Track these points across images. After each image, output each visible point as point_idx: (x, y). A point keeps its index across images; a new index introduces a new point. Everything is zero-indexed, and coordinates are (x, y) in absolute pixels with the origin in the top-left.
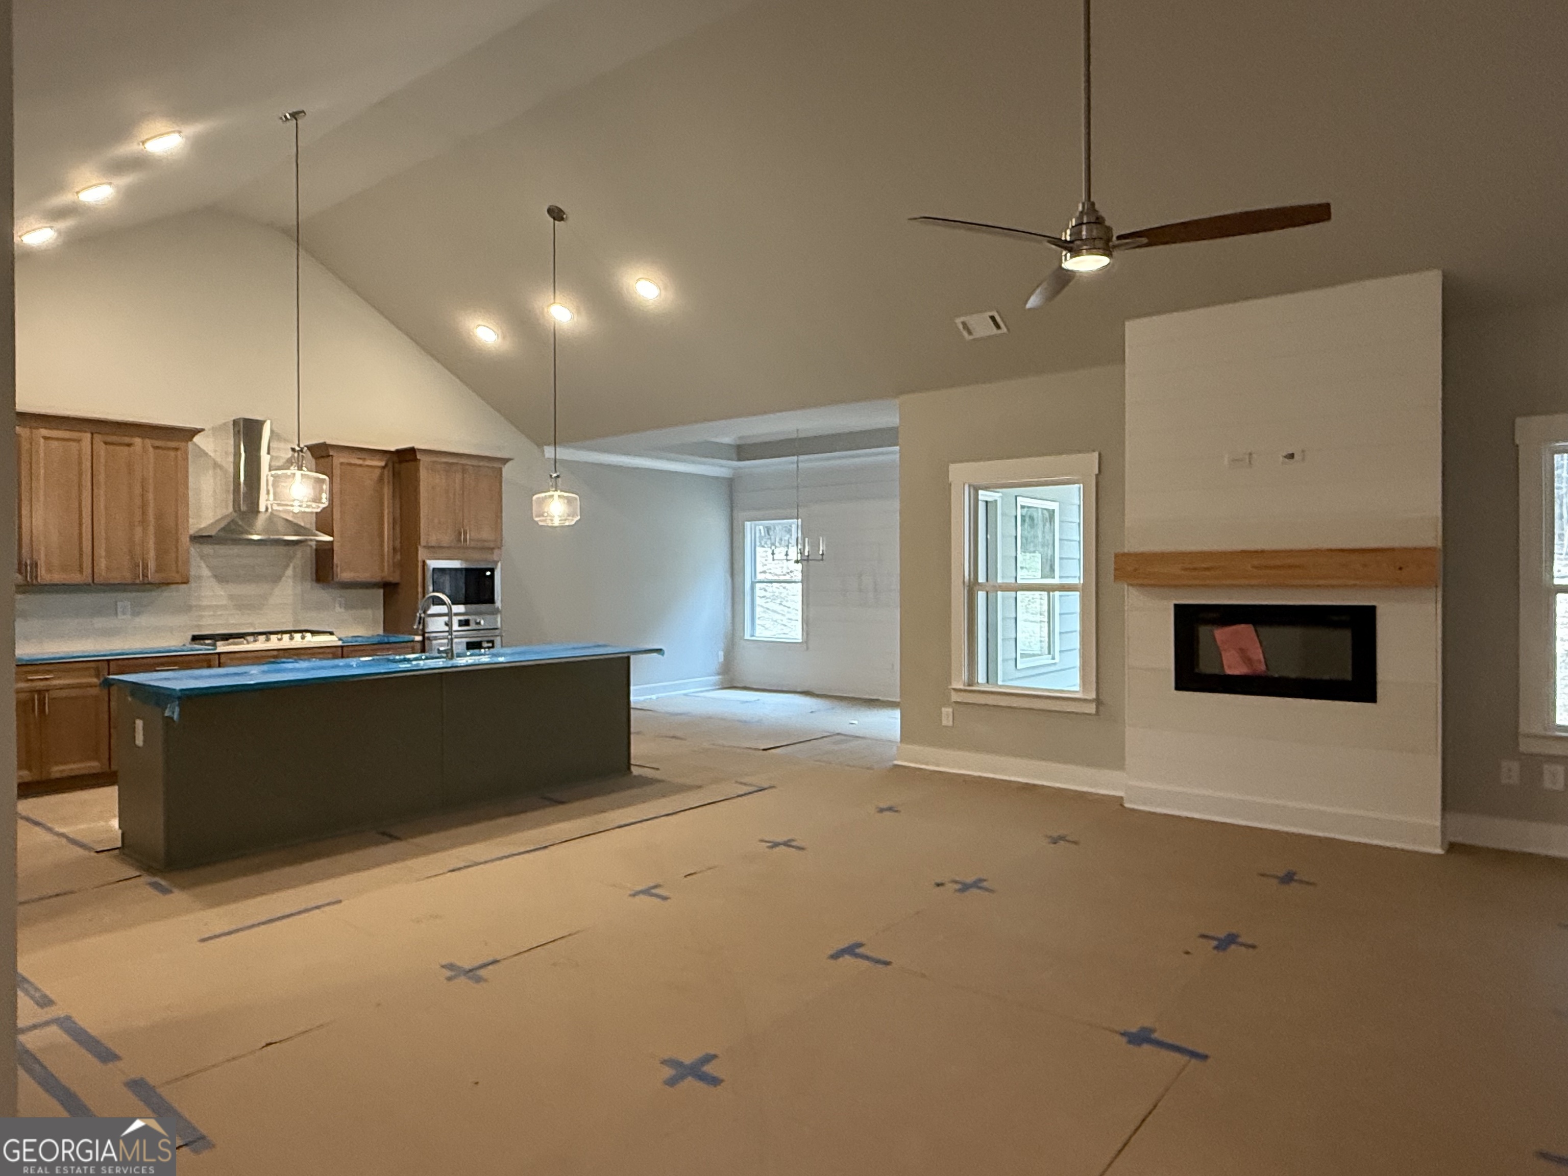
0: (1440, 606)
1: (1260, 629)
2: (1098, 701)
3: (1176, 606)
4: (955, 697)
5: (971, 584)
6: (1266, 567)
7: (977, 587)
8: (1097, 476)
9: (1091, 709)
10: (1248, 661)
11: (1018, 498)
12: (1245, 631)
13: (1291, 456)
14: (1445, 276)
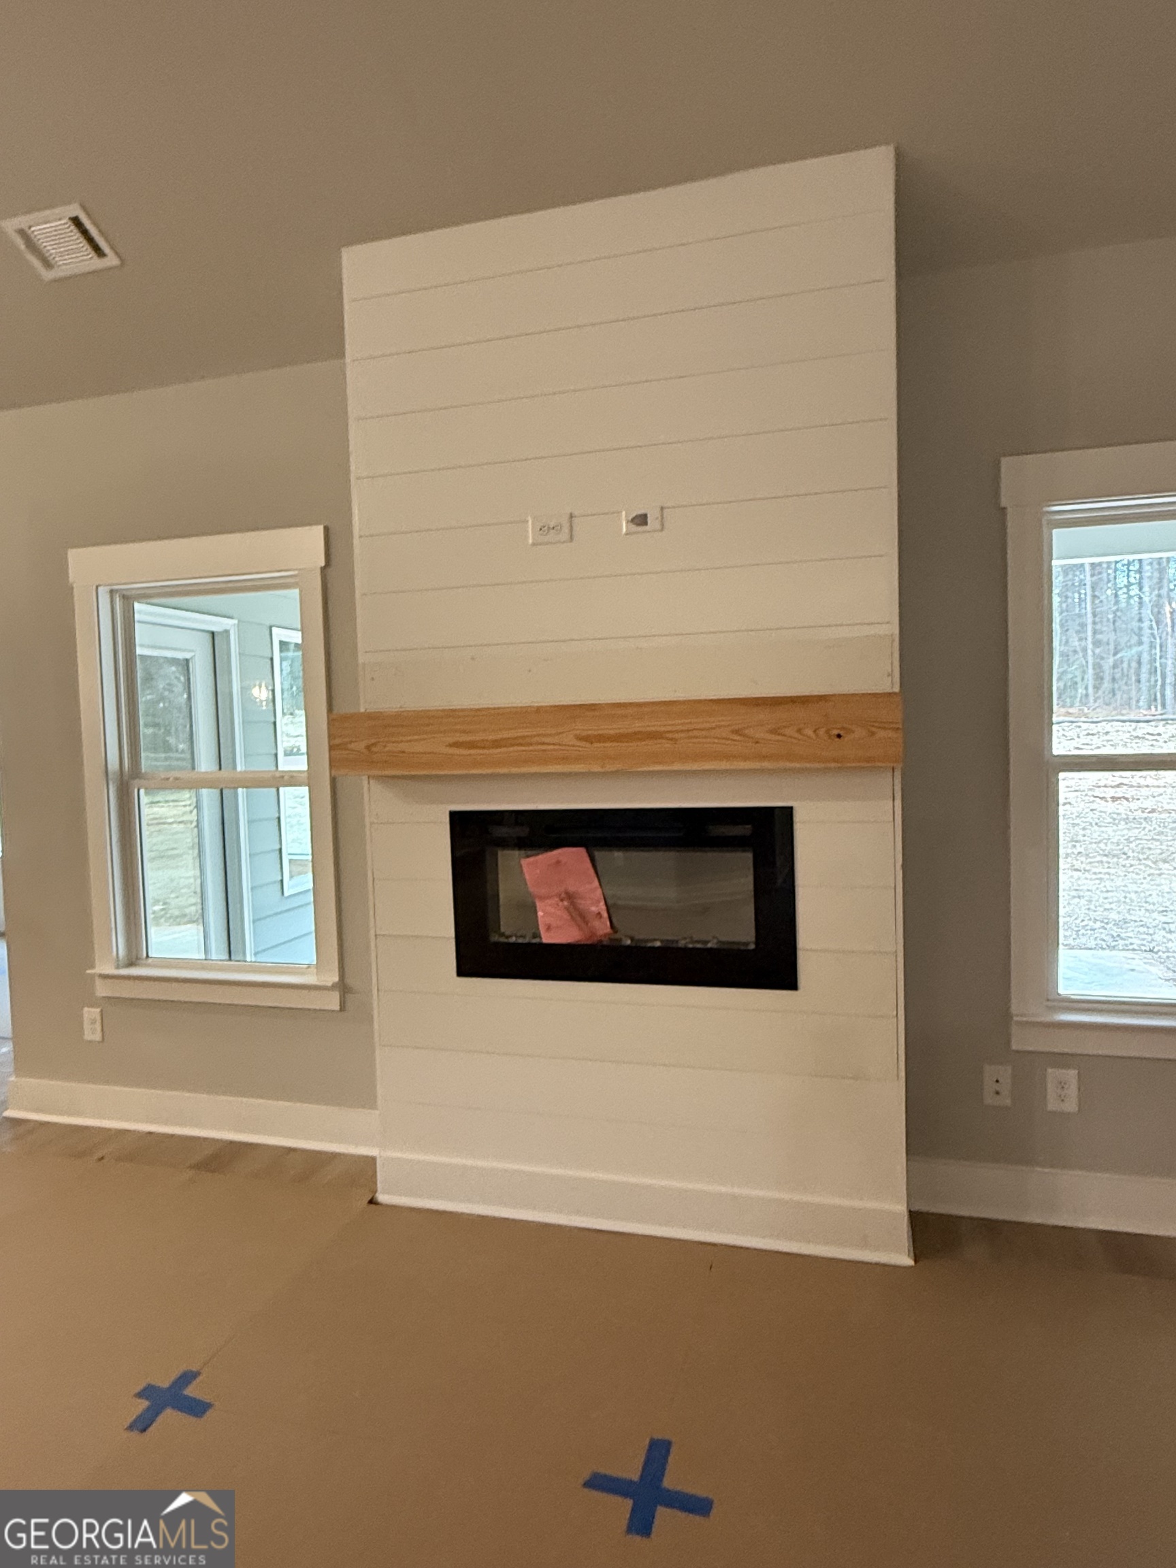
0: (898, 803)
1: (598, 854)
2: (343, 987)
3: (454, 816)
4: (102, 990)
5: (126, 778)
6: (601, 738)
7: (136, 782)
8: (323, 569)
9: (332, 1002)
10: (578, 915)
11: (274, 629)
12: (573, 857)
13: (641, 520)
14: (899, 156)
